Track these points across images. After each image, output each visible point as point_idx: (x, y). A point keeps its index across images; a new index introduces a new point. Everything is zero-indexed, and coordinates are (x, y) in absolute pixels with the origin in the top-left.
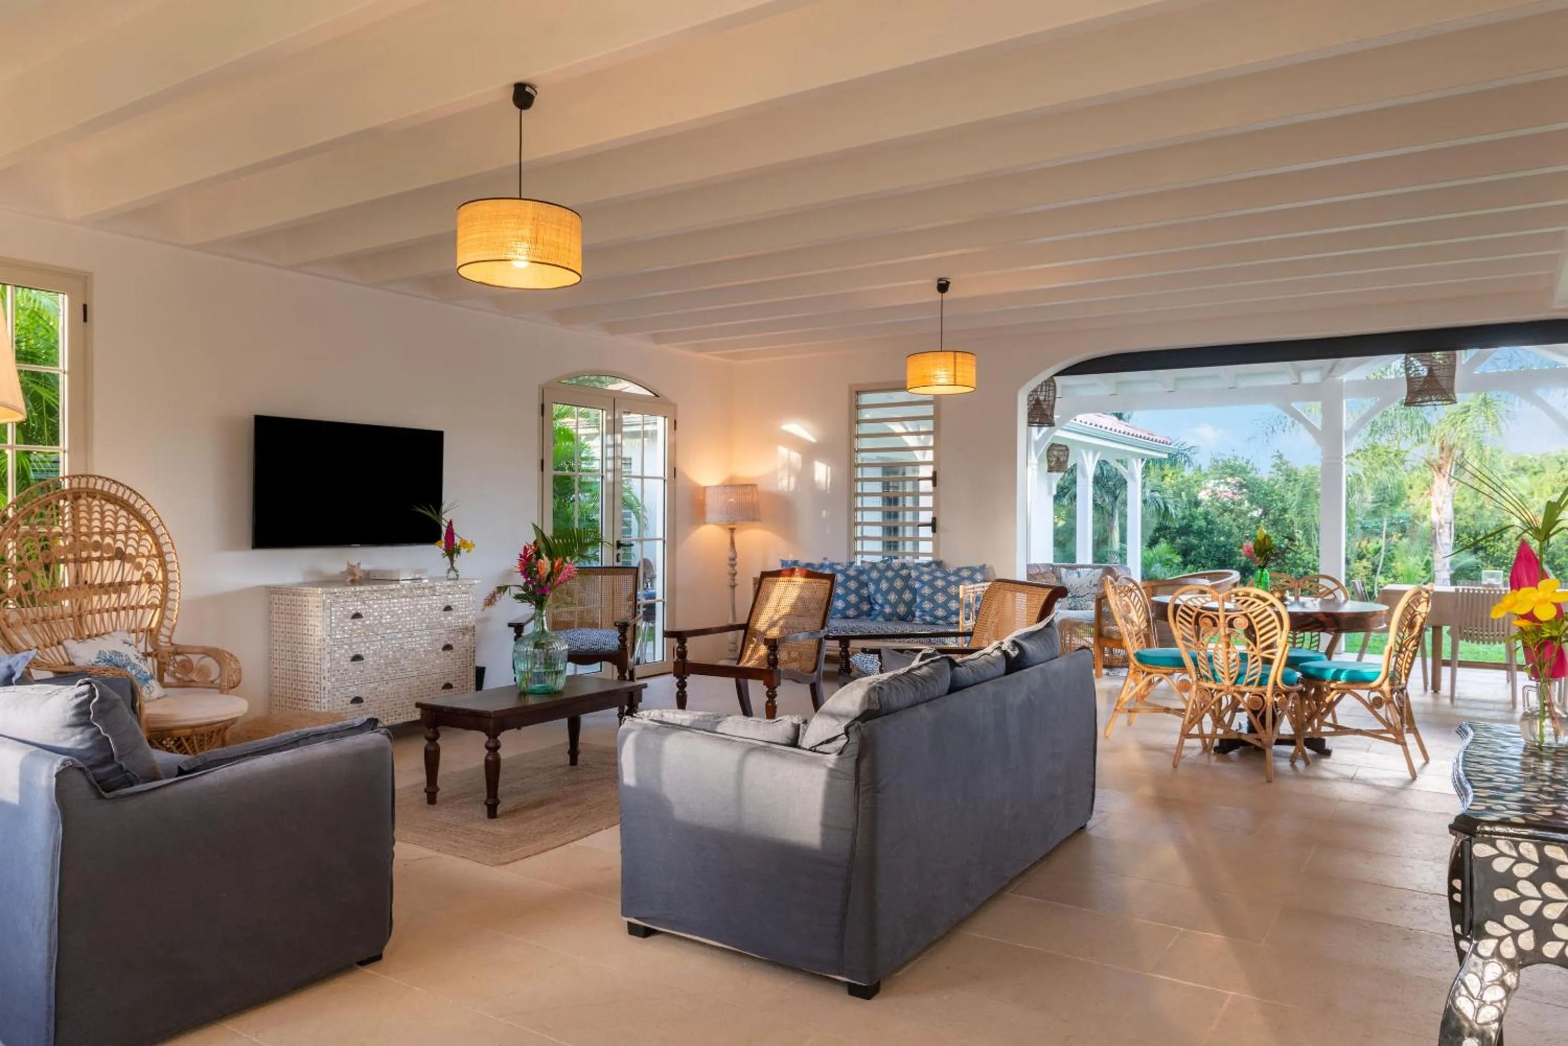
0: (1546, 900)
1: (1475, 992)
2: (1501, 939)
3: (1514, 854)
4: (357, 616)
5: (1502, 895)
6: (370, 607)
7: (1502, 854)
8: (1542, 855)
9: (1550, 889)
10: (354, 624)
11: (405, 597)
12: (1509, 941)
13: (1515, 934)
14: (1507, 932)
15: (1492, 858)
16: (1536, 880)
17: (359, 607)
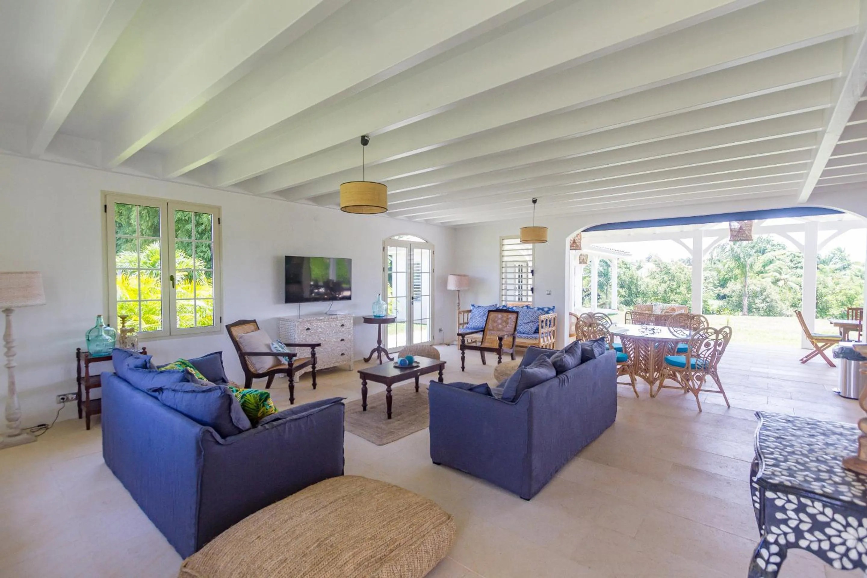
0: (801, 521)
1: (766, 557)
2: (778, 535)
3: (785, 498)
4: (308, 329)
5: (779, 516)
6: (313, 325)
7: (779, 498)
8: (799, 501)
9: (803, 516)
10: (307, 332)
11: (326, 321)
12: (783, 536)
13: (785, 534)
14: (781, 532)
15: (774, 499)
16: (797, 511)
17: (309, 326)
